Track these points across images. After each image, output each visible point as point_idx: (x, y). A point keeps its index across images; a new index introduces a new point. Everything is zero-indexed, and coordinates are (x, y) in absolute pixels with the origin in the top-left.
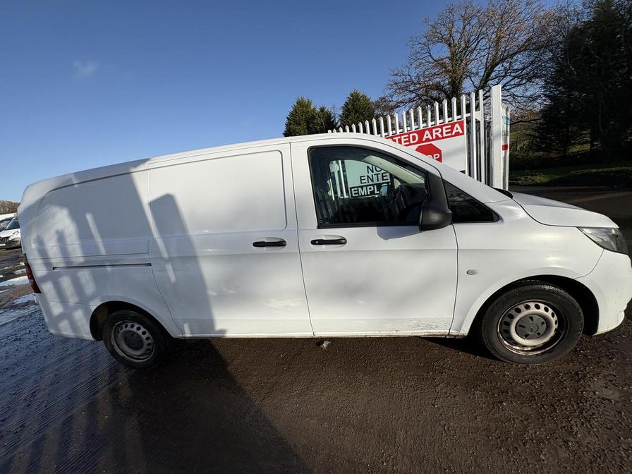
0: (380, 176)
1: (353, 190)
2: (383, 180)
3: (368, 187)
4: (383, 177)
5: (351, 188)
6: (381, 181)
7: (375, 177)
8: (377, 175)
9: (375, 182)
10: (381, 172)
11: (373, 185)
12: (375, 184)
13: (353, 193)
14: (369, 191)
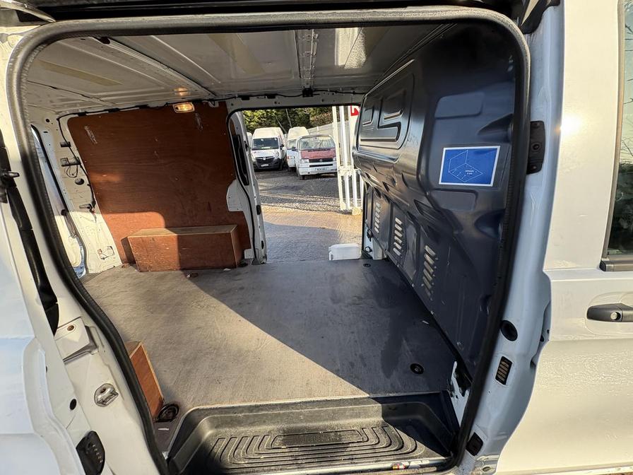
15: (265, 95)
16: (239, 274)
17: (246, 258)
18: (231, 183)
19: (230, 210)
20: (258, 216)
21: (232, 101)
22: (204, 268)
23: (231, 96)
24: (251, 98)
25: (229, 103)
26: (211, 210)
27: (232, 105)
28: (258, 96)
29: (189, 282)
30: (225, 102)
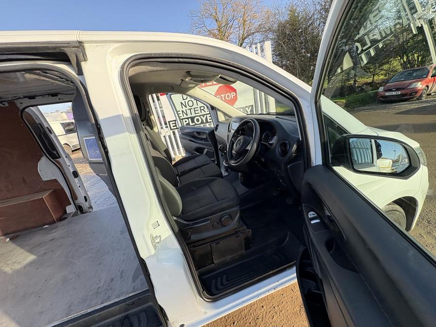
0: (192, 111)
1: (171, 123)
2: (195, 114)
3: (184, 120)
4: (195, 111)
5: (169, 122)
6: (193, 115)
7: (188, 112)
8: (190, 109)
9: (189, 116)
10: (193, 107)
11: (188, 118)
12: (189, 118)
13: (172, 125)
14: (185, 123)
15: (49, 95)
16: (57, 227)
17: (68, 213)
18: (39, 160)
19: (44, 179)
20: (76, 180)
21: (20, 101)
22: (26, 229)
23: (17, 98)
24: (36, 97)
25: (18, 103)
26: (26, 182)
27: (21, 103)
28: (43, 95)
29: (10, 243)
30: (14, 102)
